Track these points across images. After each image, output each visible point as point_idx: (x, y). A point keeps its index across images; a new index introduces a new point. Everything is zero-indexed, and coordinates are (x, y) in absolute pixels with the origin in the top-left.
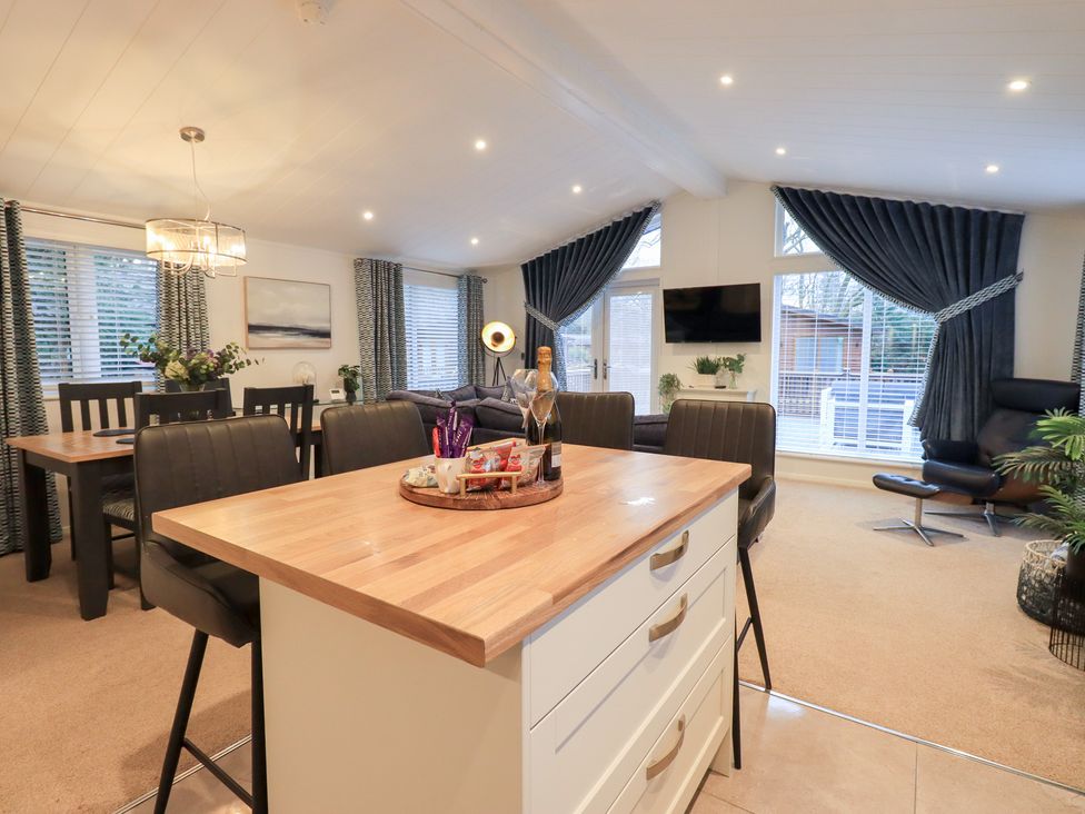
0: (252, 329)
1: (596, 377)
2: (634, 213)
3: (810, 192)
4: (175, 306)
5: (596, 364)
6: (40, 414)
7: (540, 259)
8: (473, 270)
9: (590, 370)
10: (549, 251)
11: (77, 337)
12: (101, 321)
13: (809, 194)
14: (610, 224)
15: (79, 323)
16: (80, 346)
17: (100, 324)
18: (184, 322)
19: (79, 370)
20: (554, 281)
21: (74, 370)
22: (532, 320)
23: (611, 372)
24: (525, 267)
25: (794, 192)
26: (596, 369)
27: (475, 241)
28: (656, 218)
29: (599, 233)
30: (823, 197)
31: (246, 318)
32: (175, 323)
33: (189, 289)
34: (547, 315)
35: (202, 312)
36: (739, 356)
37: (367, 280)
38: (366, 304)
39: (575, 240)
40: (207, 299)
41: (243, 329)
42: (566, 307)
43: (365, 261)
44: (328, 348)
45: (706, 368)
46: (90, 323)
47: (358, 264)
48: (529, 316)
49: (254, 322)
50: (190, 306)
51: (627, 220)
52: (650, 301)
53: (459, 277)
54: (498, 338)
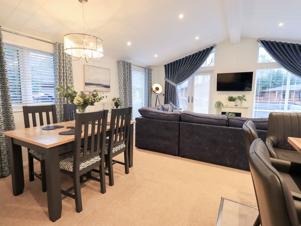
0: (87, 84)
1: (189, 102)
2: (207, 48)
3: (272, 42)
4: (62, 75)
5: (189, 98)
6: (12, 119)
7: (171, 63)
8: (149, 66)
9: (187, 100)
10: (175, 61)
11: (24, 86)
12: (33, 80)
13: (272, 43)
14: (198, 52)
15: (24, 81)
16: (25, 90)
17: (32, 81)
18: (65, 81)
19: (25, 100)
20: (176, 70)
21: (23, 100)
22: (167, 83)
23: (194, 100)
24: (165, 66)
25: (267, 42)
26: (189, 99)
27: (156, 56)
28: (214, 50)
29: (194, 55)
30: (277, 44)
31: (84, 81)
32: (62, 81)
33: (67, 68)
34: (173, 81)
35: (72, 77)
36: (243, 96)
37: (122, 68)
38: (121, 76)
39: (184, 57)
40: (73, 72)
41: (83, 84)
42: (180, 79)
43: (121, 61)
44: (109, 92)
45: (231, 99)
46: (29, 81)
47: (118, 62)
48: (166, 82)
49: (87, 82)
50: (68, 75)
51: (204, 51)
52: (209, 78)
53: (145, 68)
54: (157, 89)
